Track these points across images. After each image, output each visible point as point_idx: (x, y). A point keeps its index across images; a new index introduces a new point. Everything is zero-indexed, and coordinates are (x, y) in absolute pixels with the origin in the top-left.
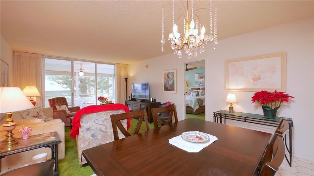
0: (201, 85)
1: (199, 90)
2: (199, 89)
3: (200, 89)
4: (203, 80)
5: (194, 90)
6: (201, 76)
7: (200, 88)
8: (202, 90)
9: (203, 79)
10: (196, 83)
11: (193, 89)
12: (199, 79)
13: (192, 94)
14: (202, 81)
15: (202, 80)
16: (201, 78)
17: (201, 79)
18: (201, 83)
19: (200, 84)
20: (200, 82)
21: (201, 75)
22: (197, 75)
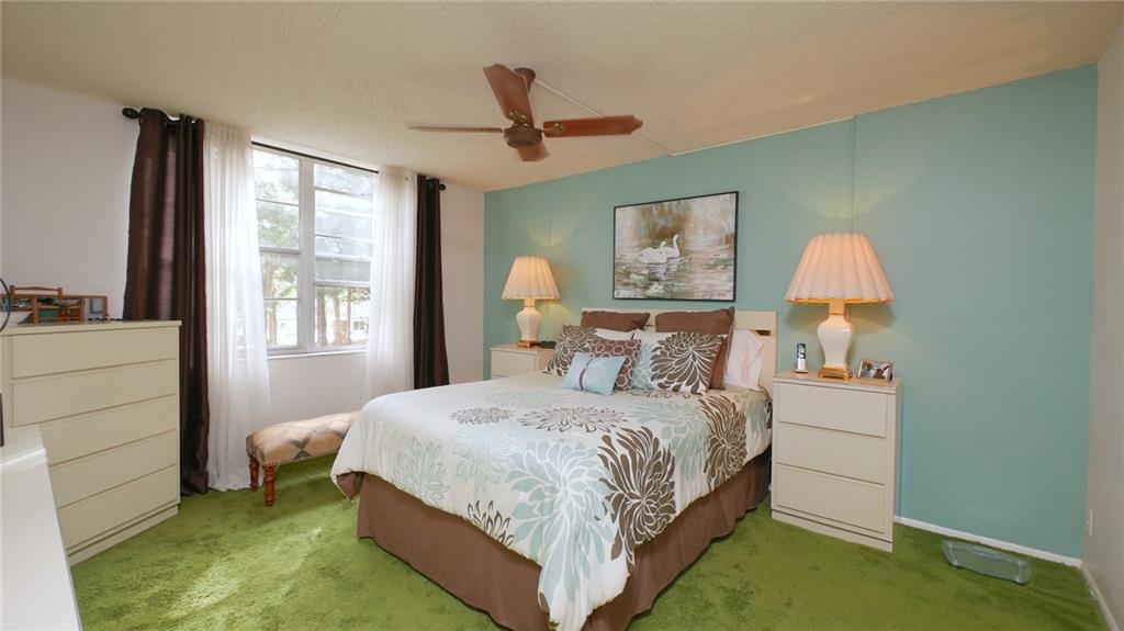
0: (656, 290)
1: (638, 334)
2: (639, 322)
3: (652, 320)
4: (675, 252)
5: (602, 333)
6: (661, 222)
7: (648, 316)
8: (664, 336)
9: (670, 244)
10: (620, 274)
11: (593, 320)
12: (644, 247)
13: (579, 361)
14: (663, 260)
15: (663, 254)
16: (659, 236)
17: (655, 245)
18: (653, 279)
19: (646, 288)
20: (650, 266)
21: (662, 213)
22: (627, 219)
